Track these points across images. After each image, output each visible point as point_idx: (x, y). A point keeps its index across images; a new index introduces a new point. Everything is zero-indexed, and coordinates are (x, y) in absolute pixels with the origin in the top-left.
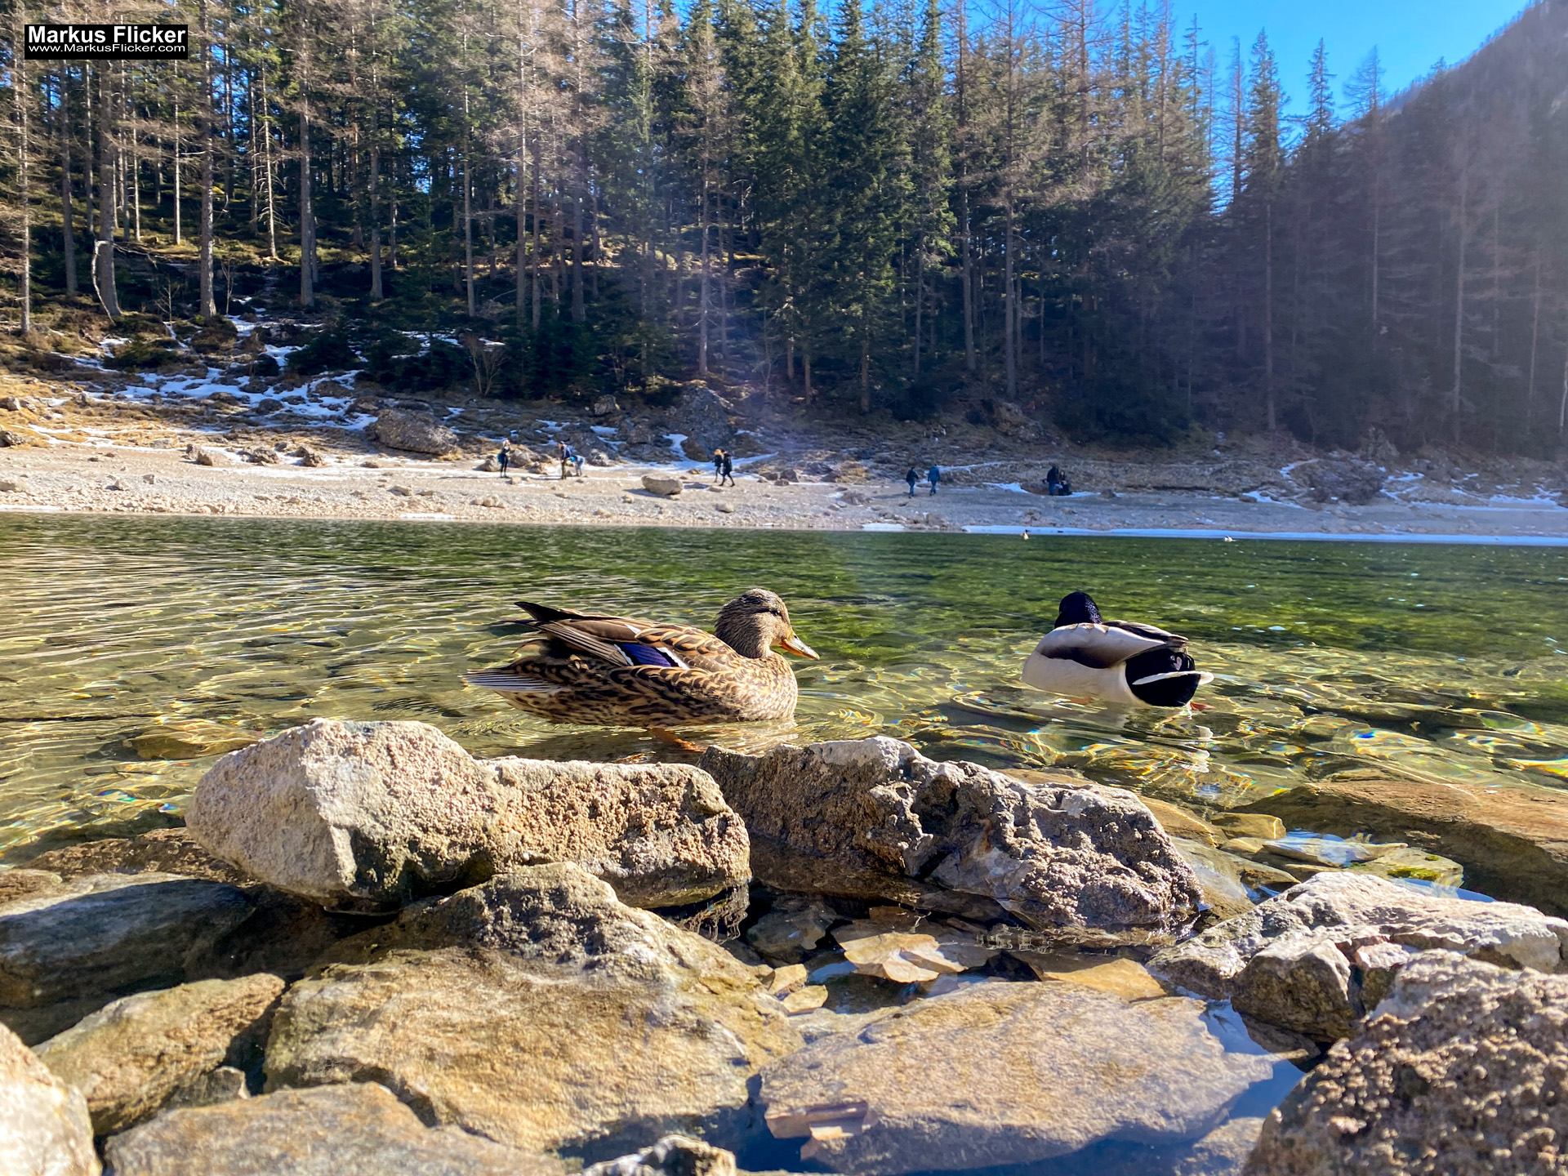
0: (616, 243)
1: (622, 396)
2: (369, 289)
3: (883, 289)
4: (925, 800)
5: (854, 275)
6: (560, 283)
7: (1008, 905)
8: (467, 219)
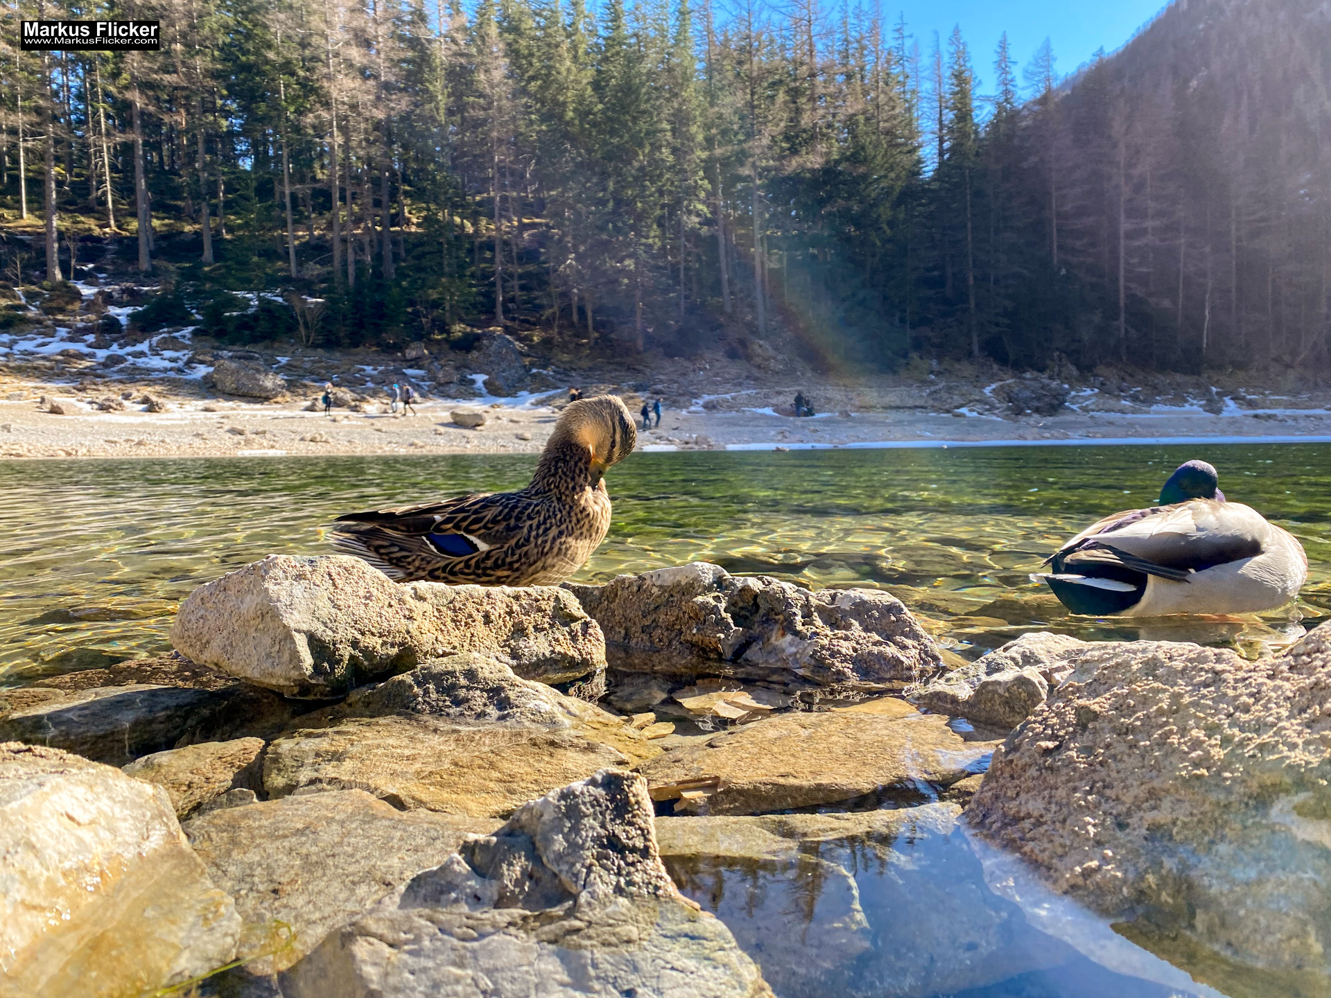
0: (420, 210)
1: (430, 343)
2: (201, 255)
3: (650, 246)
4: (734, 604)
5: (626, 235)
6: (372, 246)
7: (801, 672)
8: (287, 192)
